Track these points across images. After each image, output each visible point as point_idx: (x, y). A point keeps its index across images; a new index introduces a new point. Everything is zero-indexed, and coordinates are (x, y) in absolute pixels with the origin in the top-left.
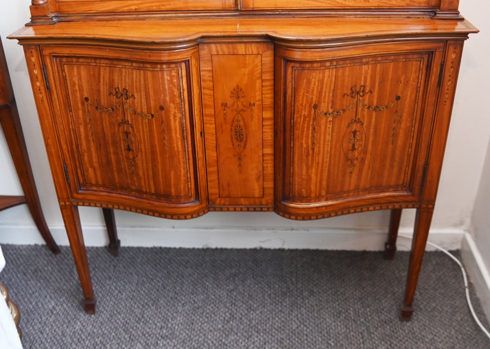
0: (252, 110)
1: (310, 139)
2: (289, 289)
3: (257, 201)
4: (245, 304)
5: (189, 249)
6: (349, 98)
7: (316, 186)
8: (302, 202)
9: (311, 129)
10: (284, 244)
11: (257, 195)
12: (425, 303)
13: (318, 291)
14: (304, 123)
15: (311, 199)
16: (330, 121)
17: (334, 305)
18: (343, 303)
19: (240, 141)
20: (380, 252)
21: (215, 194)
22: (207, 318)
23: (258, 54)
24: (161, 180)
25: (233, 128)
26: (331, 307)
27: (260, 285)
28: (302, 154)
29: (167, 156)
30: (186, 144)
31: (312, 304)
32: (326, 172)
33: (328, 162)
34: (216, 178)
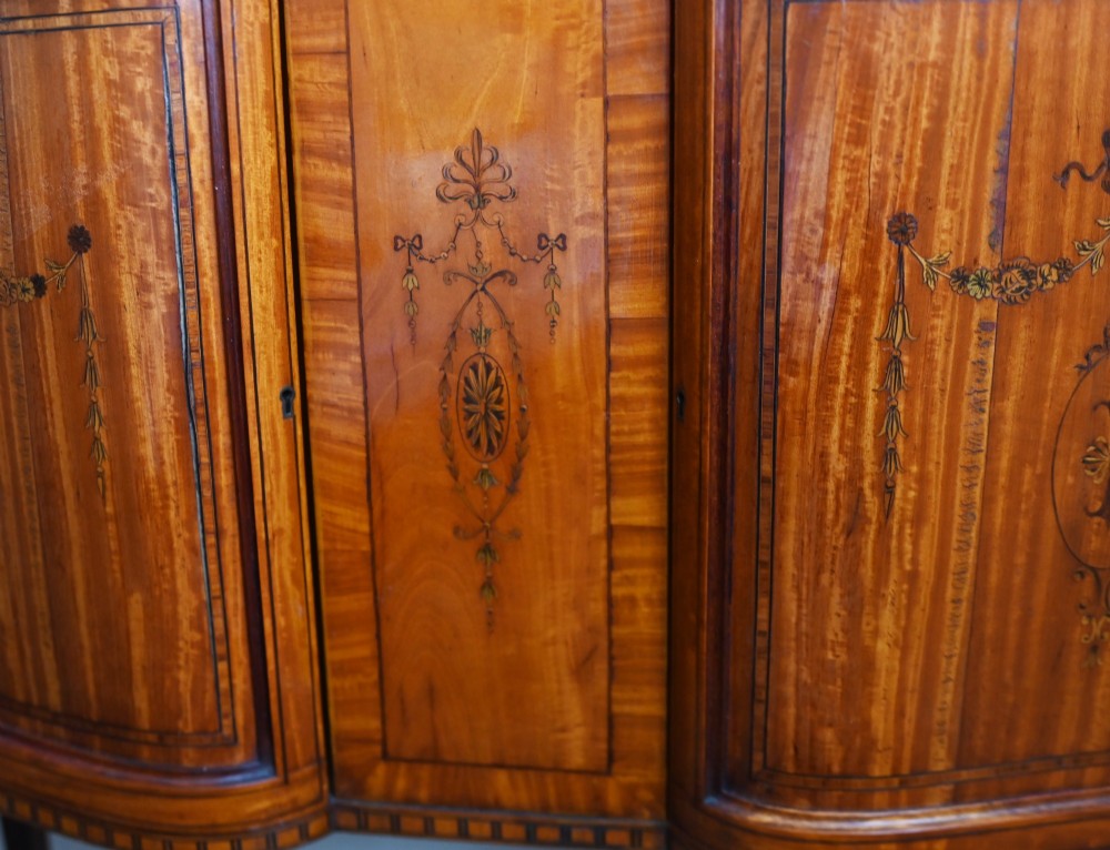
0: (553, 271)
1: (869, 426)
3: (578, 788)
6: (1093, 189)
7: (900, 714)
8: (816, 806)
9: (874, 362)
11: (577, 759)
14: (834, 329)
15: (872, 791)
16: (984, 326)
19: (491, 449)
21: (363, 740)
24: (86, 642)
25: (453, 378)
28: (822, 515)
29: (109, 509)
30: (203, 449)
32: (959, 633)
33: (969, 576)
34: (366, 651)
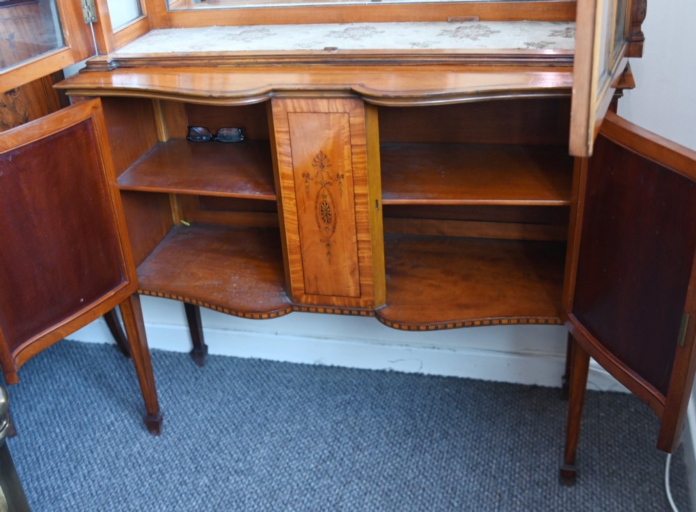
0: (340, 183)
2: (416, 427)
3: (353, 302)
4: (353, 441)
5: (296, 365)
10: (421, 367)
11: (353, 294)
12: (602, 464)
13: (455, 433)
17: (472, 454)
18: (484, 452)
19: (328, 222)
20: (557, 389)
21: (300, 289)
22: (299, 454)
23: (345, 113)
25: (318, 206)
26: (468, 455)
27: (378, 418)
31: (442, 450)
34: (300, 268)
